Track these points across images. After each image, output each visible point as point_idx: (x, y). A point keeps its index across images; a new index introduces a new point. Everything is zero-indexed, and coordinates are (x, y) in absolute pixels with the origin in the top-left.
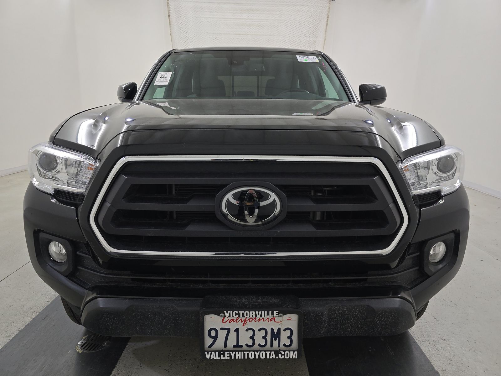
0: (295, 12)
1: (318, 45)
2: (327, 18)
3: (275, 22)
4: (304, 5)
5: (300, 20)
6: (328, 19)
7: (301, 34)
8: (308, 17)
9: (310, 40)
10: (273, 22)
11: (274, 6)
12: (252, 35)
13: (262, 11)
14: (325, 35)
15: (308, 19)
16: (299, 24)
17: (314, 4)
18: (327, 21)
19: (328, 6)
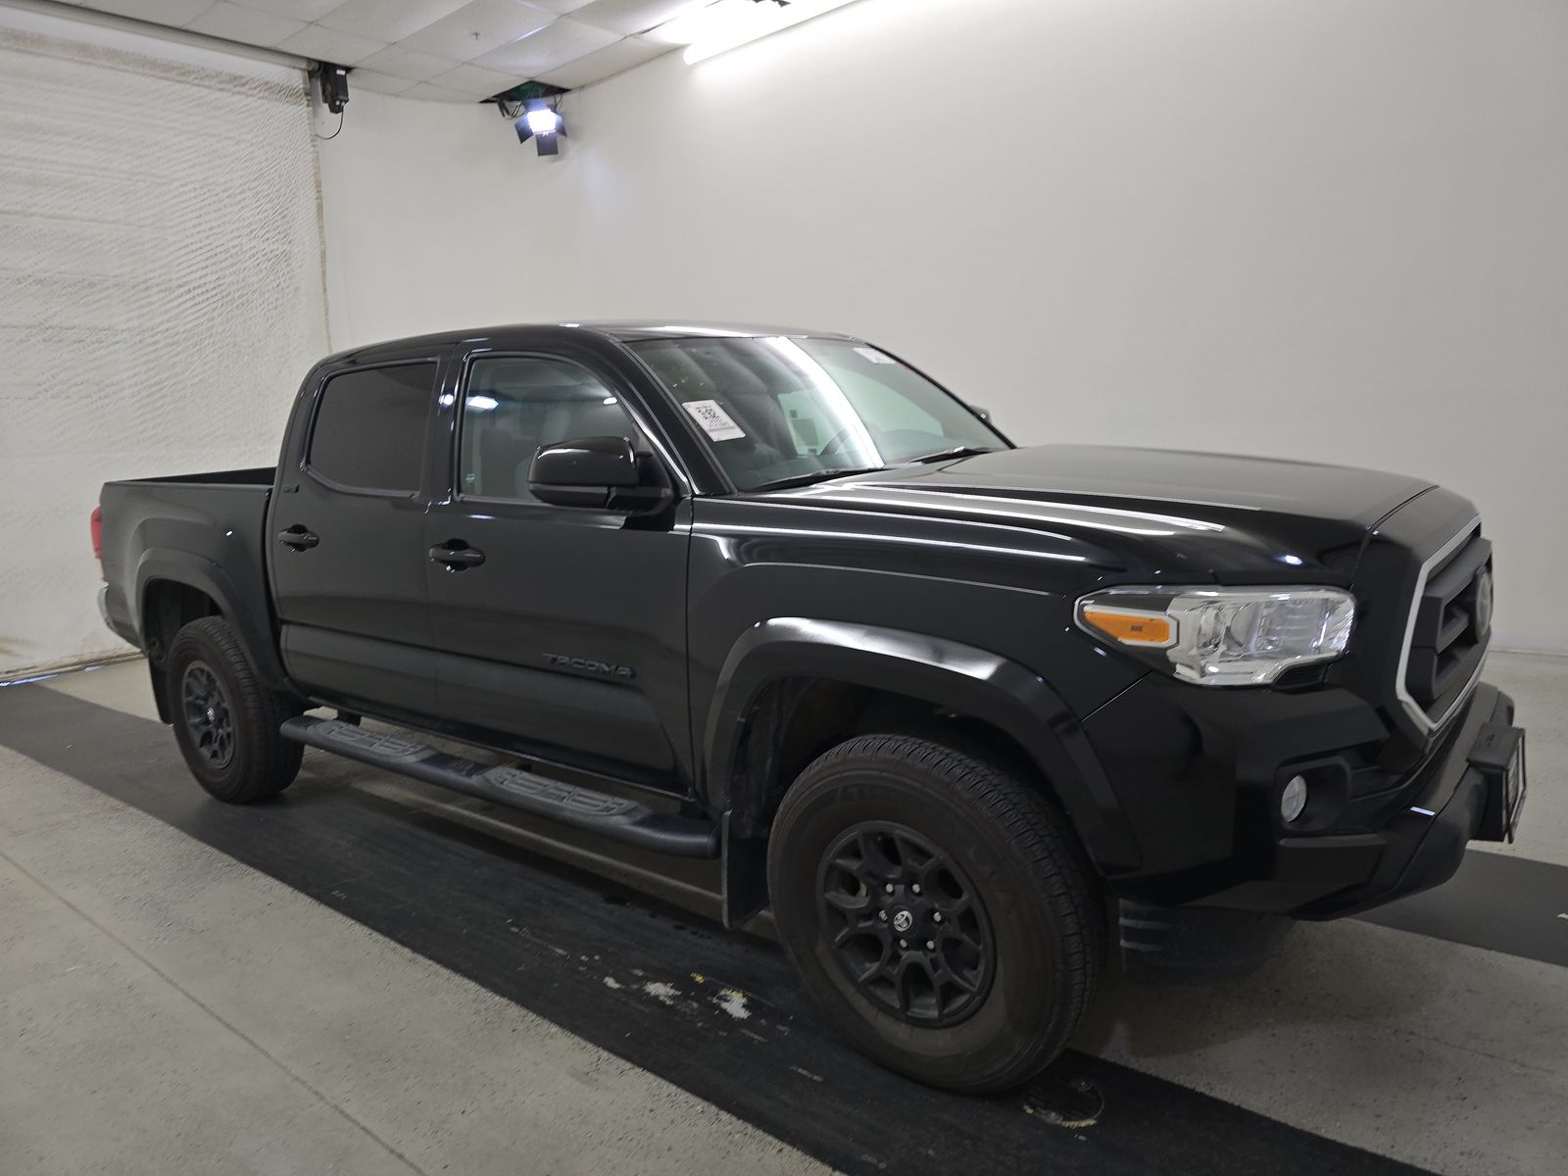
0: (204, 155)
1: (300, 266)
2: (317, 187)
3: (137, 181)
4: (230, 138)
5: (226, 182)
6: (318, 192)
7: (238, 229)
8: (253, 177)
9: (272, 248)
10: (129, 179)
11: (123, 127)
12: (51, 217)
13: (78, 138)
14: (322, 237)
15: (253, 185)
16: (226, 194)
17: (265, 138)
18: (319, 198)
19: (312, 152)
